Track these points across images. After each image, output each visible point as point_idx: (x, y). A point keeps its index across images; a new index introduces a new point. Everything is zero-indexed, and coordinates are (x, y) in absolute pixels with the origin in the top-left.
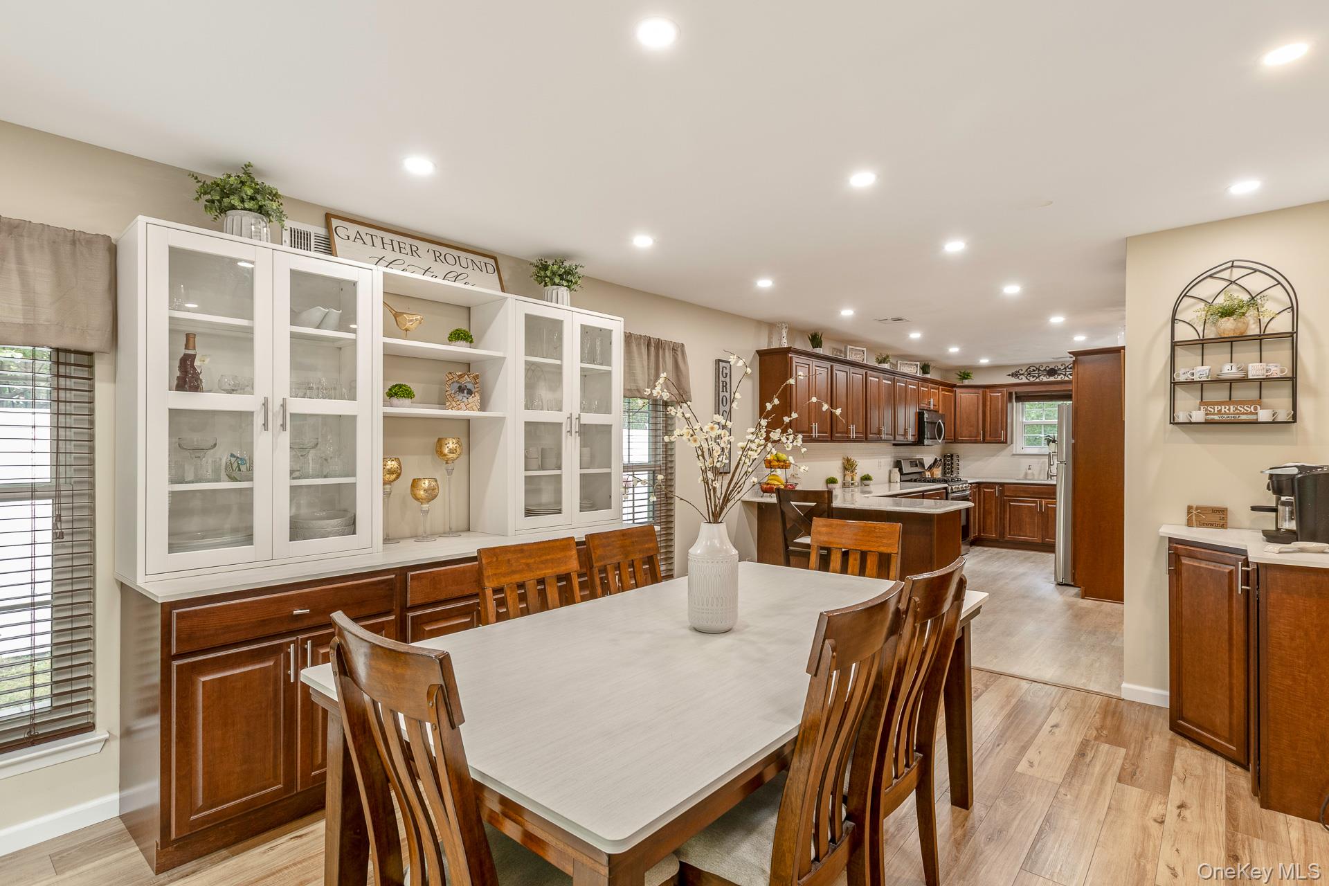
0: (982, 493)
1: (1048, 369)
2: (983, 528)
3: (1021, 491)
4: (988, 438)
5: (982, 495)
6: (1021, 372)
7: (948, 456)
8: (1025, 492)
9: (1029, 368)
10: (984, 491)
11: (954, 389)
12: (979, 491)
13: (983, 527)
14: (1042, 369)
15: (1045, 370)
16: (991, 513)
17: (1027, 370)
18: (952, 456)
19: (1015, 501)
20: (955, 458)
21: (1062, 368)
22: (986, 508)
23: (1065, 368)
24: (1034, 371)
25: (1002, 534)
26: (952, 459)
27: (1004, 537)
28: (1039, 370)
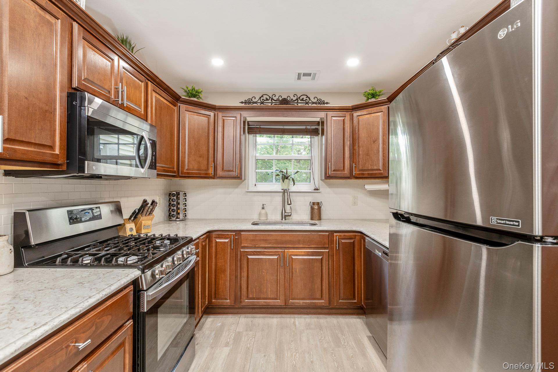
0: (214, 245)
1: (280, 99)
2: (215, 293)
3: (260, 240)
4: (220, 173)
5: (214, 248)
6: (254, 100)
7: (174, 195)
8: (265, 241)
9: (262, 96)
10: (216, 242)
11: (179, 104)
12: (210, 242)
13: (215, 291)
14: (275, 98)
15: (278, 99)
16: (224, 271)
17: (260, 98)
18: (178, 194)
19: (254, 253)
20: (181, 196)
21: (294, 99)
22: (219, 264)
23: (297, 99)
24: (267, 99)
25: (237, 299)
26: (178, 198)
27: (241, 302)
28: (272, 99)
